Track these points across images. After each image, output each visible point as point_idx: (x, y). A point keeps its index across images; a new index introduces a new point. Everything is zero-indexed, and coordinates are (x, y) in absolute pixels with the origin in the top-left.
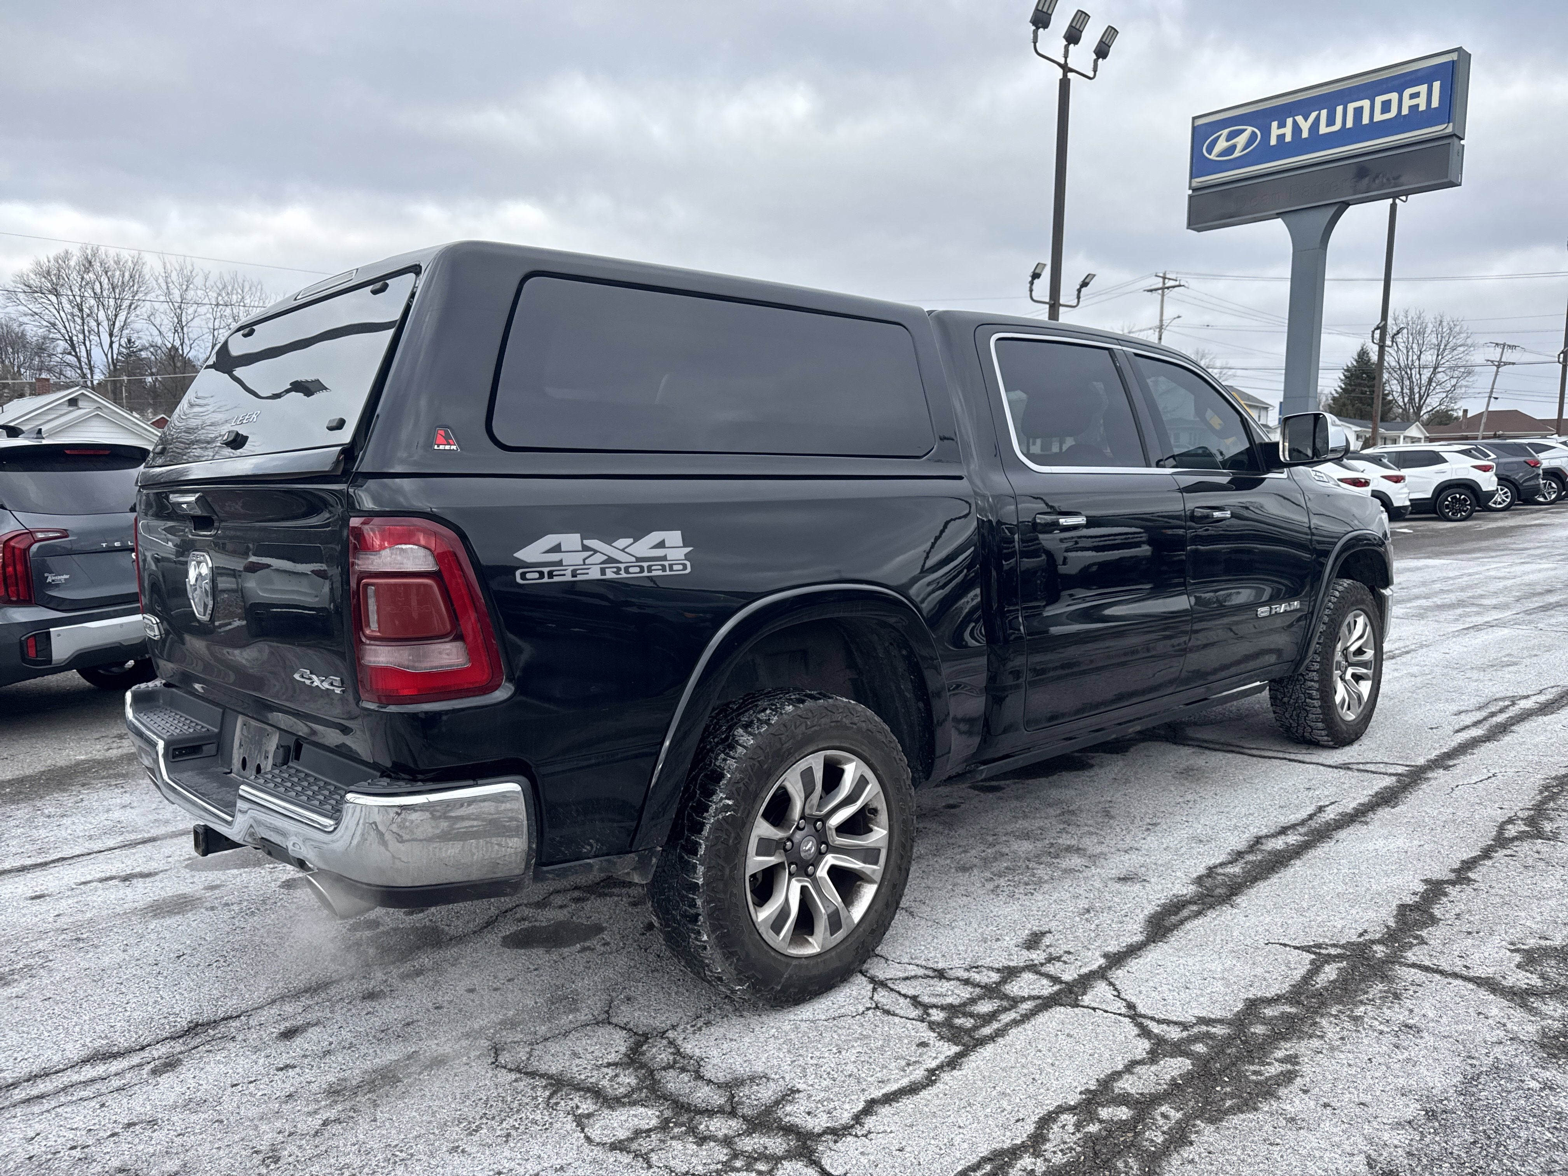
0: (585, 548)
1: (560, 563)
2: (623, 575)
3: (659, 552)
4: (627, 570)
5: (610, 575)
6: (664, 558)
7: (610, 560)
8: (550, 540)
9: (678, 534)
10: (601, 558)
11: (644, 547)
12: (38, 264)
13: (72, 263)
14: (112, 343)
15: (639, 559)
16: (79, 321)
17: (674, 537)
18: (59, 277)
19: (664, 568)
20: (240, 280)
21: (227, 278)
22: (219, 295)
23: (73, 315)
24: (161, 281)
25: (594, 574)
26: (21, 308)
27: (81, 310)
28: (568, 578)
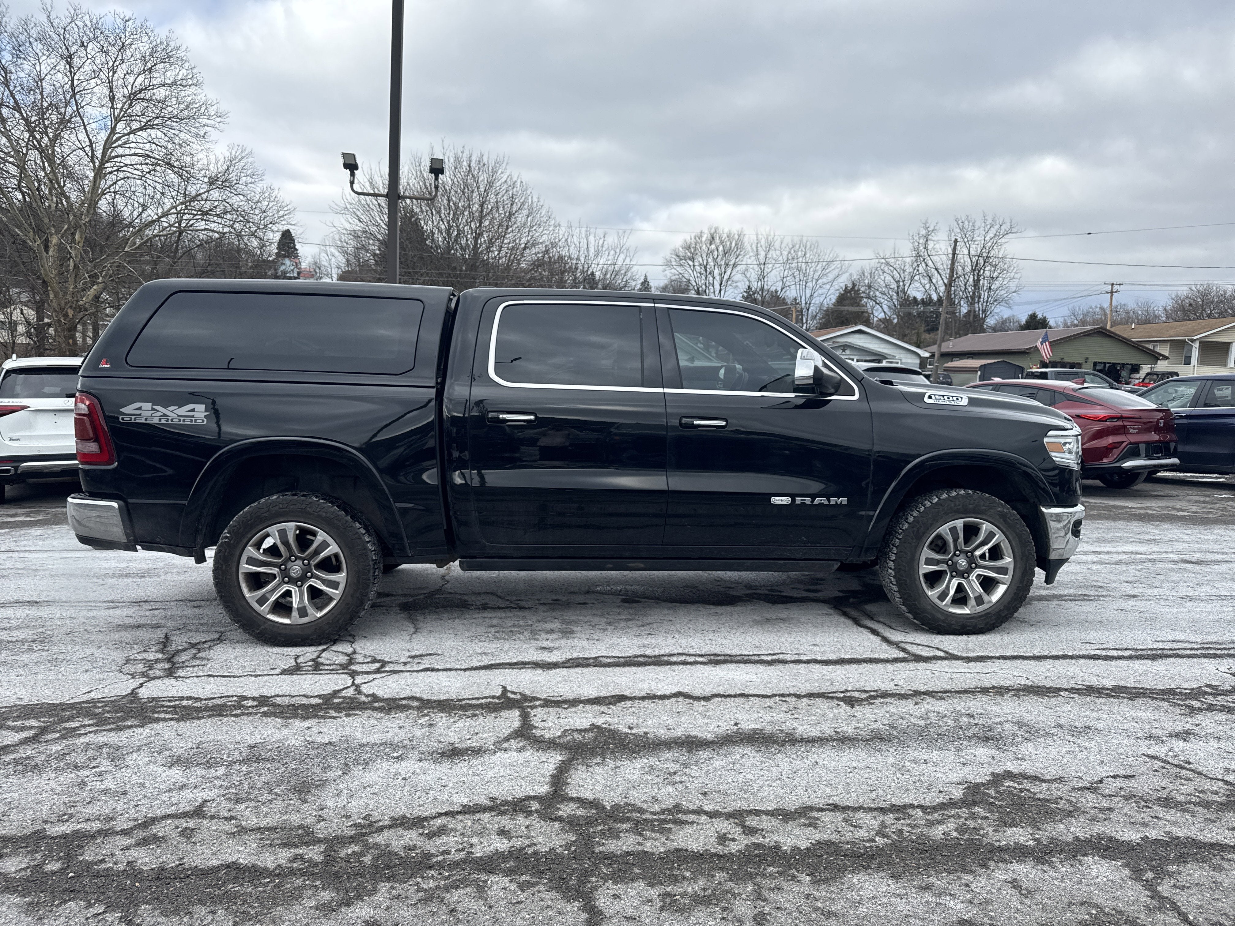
0: (153, 409)
1: (140, 415)
2: (170, 422)
3: (191, 414)
4: (172, 420)
5: (163, 421)
6: (193, 416)
7: (165, 415)
8: (137, 405)
9: (204, 406)
10: (159, 414)
11: (183, 411)
12: (685, 241)
13: (704, 239)
14: (720, 290)
15: (179, 416)
16: (704, 277)
17: (201, 407)
18: (695, 249)
19: (191, 421)
20: (804, 241)
21: (796, 240)
22: (789, 252)
23: (701, 274)
24: (754, 247)
25: (156, 421)
26: (673, 271)
27: (706, 270)
28: (143, 421)
